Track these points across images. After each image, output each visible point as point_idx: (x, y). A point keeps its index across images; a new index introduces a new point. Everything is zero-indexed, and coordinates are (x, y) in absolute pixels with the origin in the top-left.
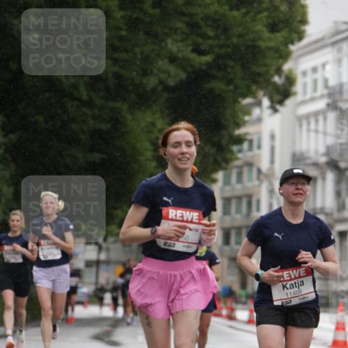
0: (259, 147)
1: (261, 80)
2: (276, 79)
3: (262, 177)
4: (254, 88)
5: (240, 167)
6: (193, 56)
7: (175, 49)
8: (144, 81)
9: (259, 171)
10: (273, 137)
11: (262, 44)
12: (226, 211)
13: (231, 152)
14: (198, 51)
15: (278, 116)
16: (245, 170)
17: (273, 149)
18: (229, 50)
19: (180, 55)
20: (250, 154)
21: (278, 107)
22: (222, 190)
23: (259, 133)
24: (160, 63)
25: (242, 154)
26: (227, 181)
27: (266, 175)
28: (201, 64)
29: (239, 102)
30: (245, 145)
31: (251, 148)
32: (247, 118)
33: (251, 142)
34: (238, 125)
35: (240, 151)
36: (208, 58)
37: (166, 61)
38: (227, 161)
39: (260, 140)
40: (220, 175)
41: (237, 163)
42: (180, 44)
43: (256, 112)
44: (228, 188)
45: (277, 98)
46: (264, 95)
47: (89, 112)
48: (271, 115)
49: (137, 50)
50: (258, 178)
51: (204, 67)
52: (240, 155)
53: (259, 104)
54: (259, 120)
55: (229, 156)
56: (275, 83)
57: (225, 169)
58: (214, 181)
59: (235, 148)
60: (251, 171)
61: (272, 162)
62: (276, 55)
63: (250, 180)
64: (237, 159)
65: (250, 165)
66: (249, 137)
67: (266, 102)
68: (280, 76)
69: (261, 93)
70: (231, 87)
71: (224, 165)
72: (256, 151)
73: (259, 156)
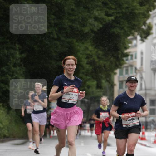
0: (136, 58)
1: (136, 27)
2: (143, 27)
3: (137, 71)
4: (133, 31)
5: (127, 67)
6: (106, 17)
7: (97, 14)
8: (83, 29)
9: (136, 69)
10: (142, 53)
11: (137, 11)
12: (121, 87)
13: (123, 60)
14: (108, 15)
15: (144, 44)
16: (129, 68)
17: (142, 58)
18: (121, 14)
19: (99, 17)
20: (131, 61)
21: (144, 40)
22: (119, 77)
23: (136, 52)
24: (90, 21)
25: (128, 61)
26: (121, 74)
27: (139, 71)
28: (109, 20)
29: (126, 38)
30: (129, 57)
31: (132, 59)
32: (130, 45)
33: (132, 55)
34: (126, 48)
35: (127, 60)
36: (113, 18)
37: (93, 19)
38: (121, 65)
39: (136, 55)
40: (118, 71)
41: (126, 65)
42: (99, 12)
43: (134, 42)
44: (121, 77)
45: (143, 36)
46: (138, 34)
47: (58, 43)
48: (141, 43)
49: (80, 15)
50: (135, 72)
51: (110, 22)
52: (127, 62)
53: (136, 38)
54: (136, 46)
55: (122, 62)
56: (143, 29)
57: (120, 68)
58: (115, 74)
59: (125, 59)
60: (132, 69)
61: (142, 64)
62: (143, 16)
63: (132, 73)
64: (126, 63)
65: (131, 66)
66: (131, 54)
67: (139, 38)
68: (145, 26)
69: (136, 33)
70: (123, 31)
71: (120, 66)
72: (134, 60)
73: (136, 62)
